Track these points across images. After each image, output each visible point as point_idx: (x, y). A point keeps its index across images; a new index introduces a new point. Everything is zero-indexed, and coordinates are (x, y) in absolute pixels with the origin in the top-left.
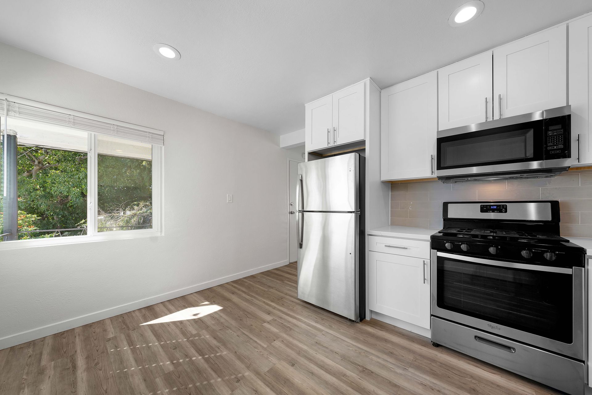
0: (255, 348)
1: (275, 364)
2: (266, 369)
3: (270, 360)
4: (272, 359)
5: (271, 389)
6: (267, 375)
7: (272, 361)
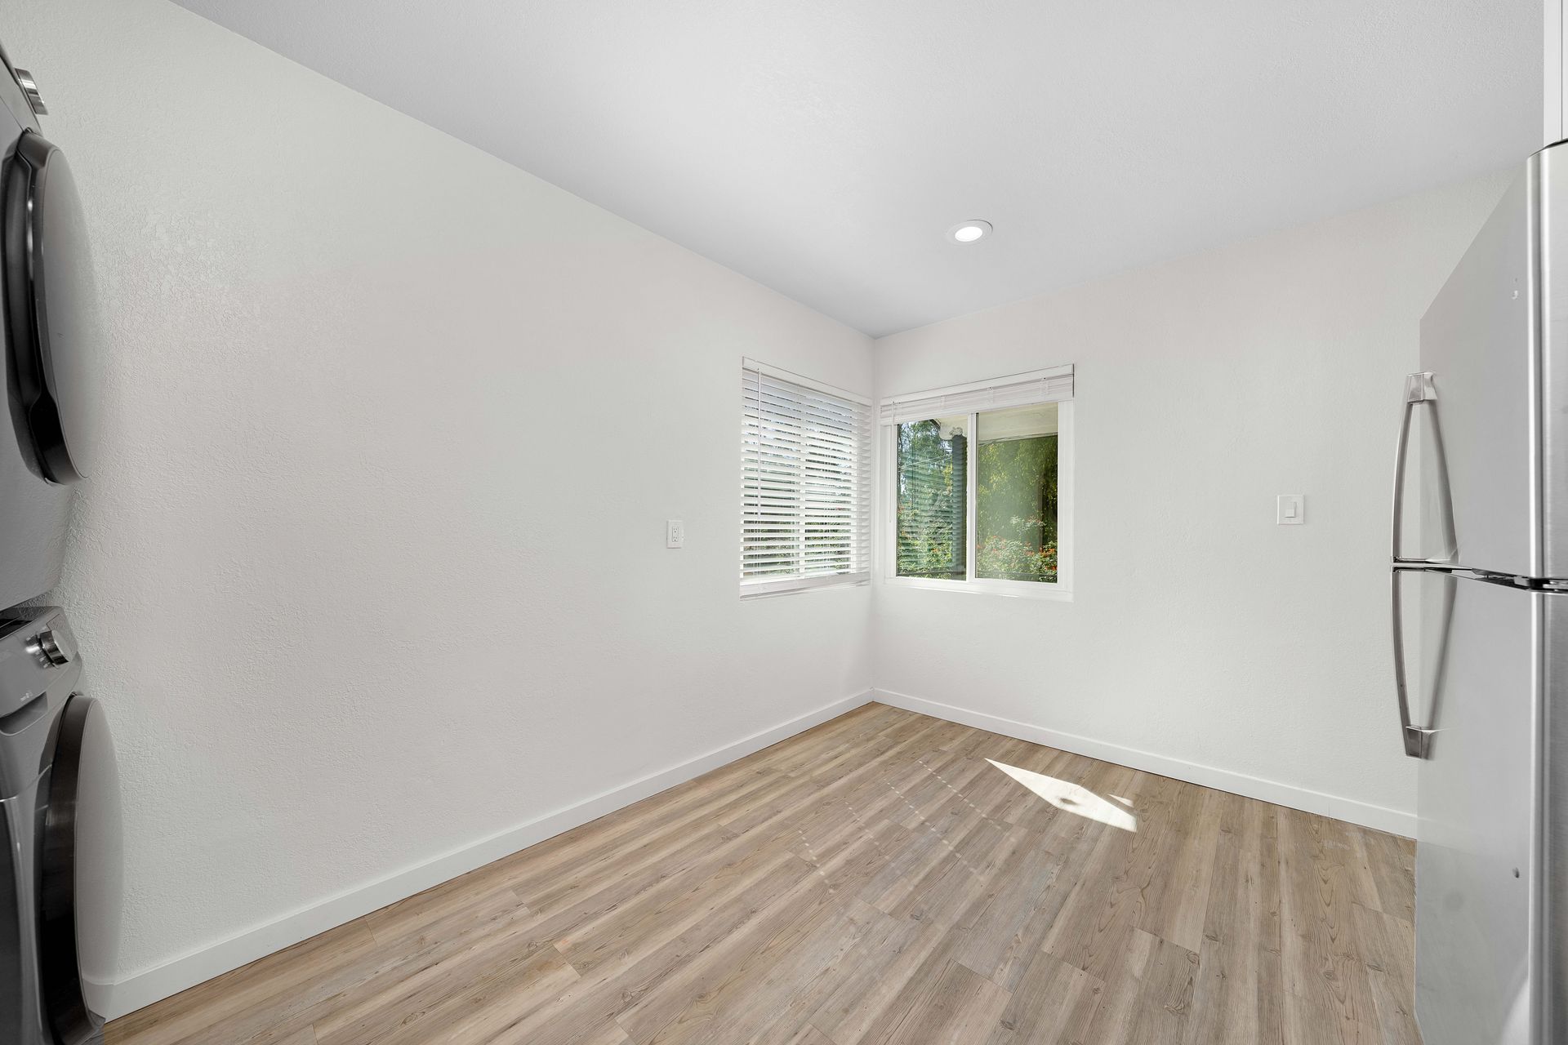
0: (1027, 928)
1: (990, 978)
2: (965, 961)
3: (1001, 966)
4: (1006, 970)
5: (912, 979)
6: (950, 966)
7: (998, 971)
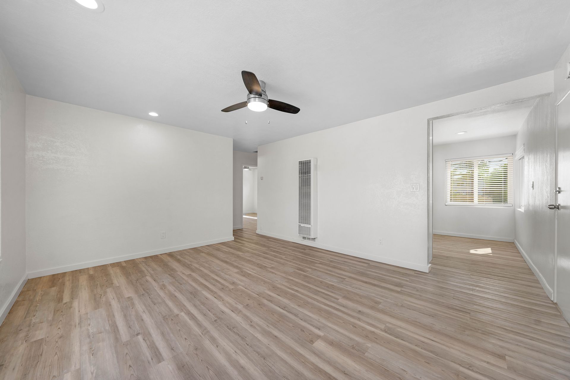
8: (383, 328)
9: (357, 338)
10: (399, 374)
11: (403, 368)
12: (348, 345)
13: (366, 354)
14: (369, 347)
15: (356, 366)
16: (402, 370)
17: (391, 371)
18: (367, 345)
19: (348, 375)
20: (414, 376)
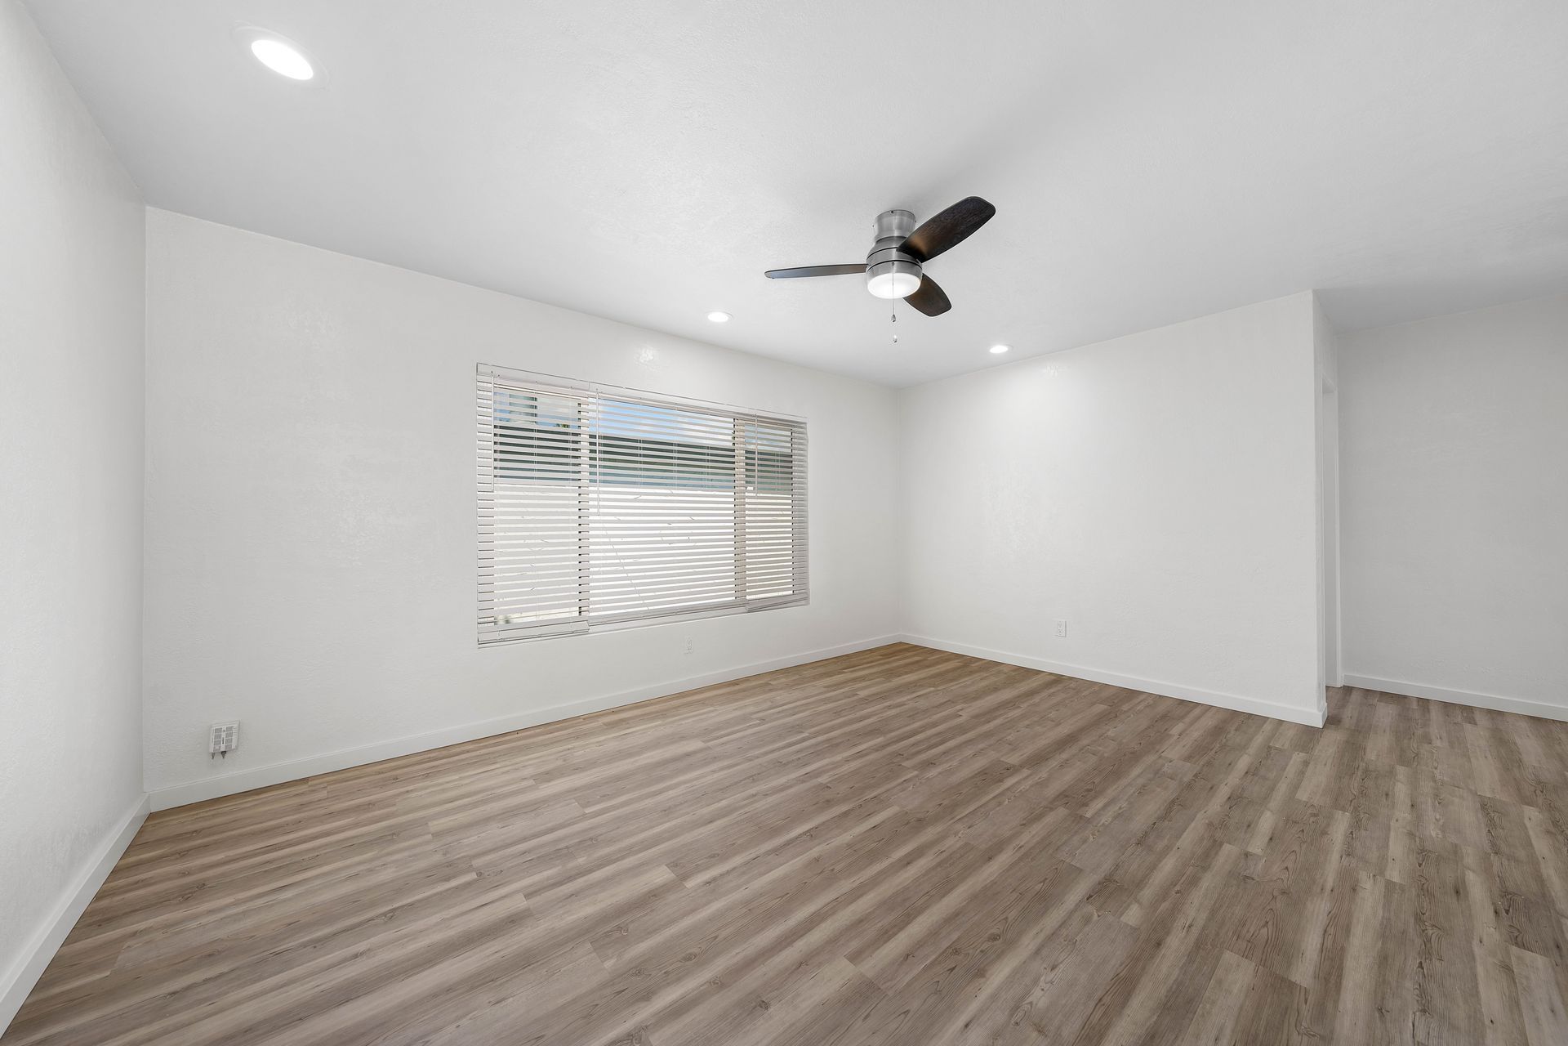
8: (652, 1039)
9: (643, 947)
10: (501, 985)
11: (504, 1003)
12: (632, 922)
13: (588, 945)
14: (603, 962)
15: (575, 917)
16: (504, 999)
17: (520, 972)
18: (611, 958)
19: (567, 898)
20: (471, 1015)
